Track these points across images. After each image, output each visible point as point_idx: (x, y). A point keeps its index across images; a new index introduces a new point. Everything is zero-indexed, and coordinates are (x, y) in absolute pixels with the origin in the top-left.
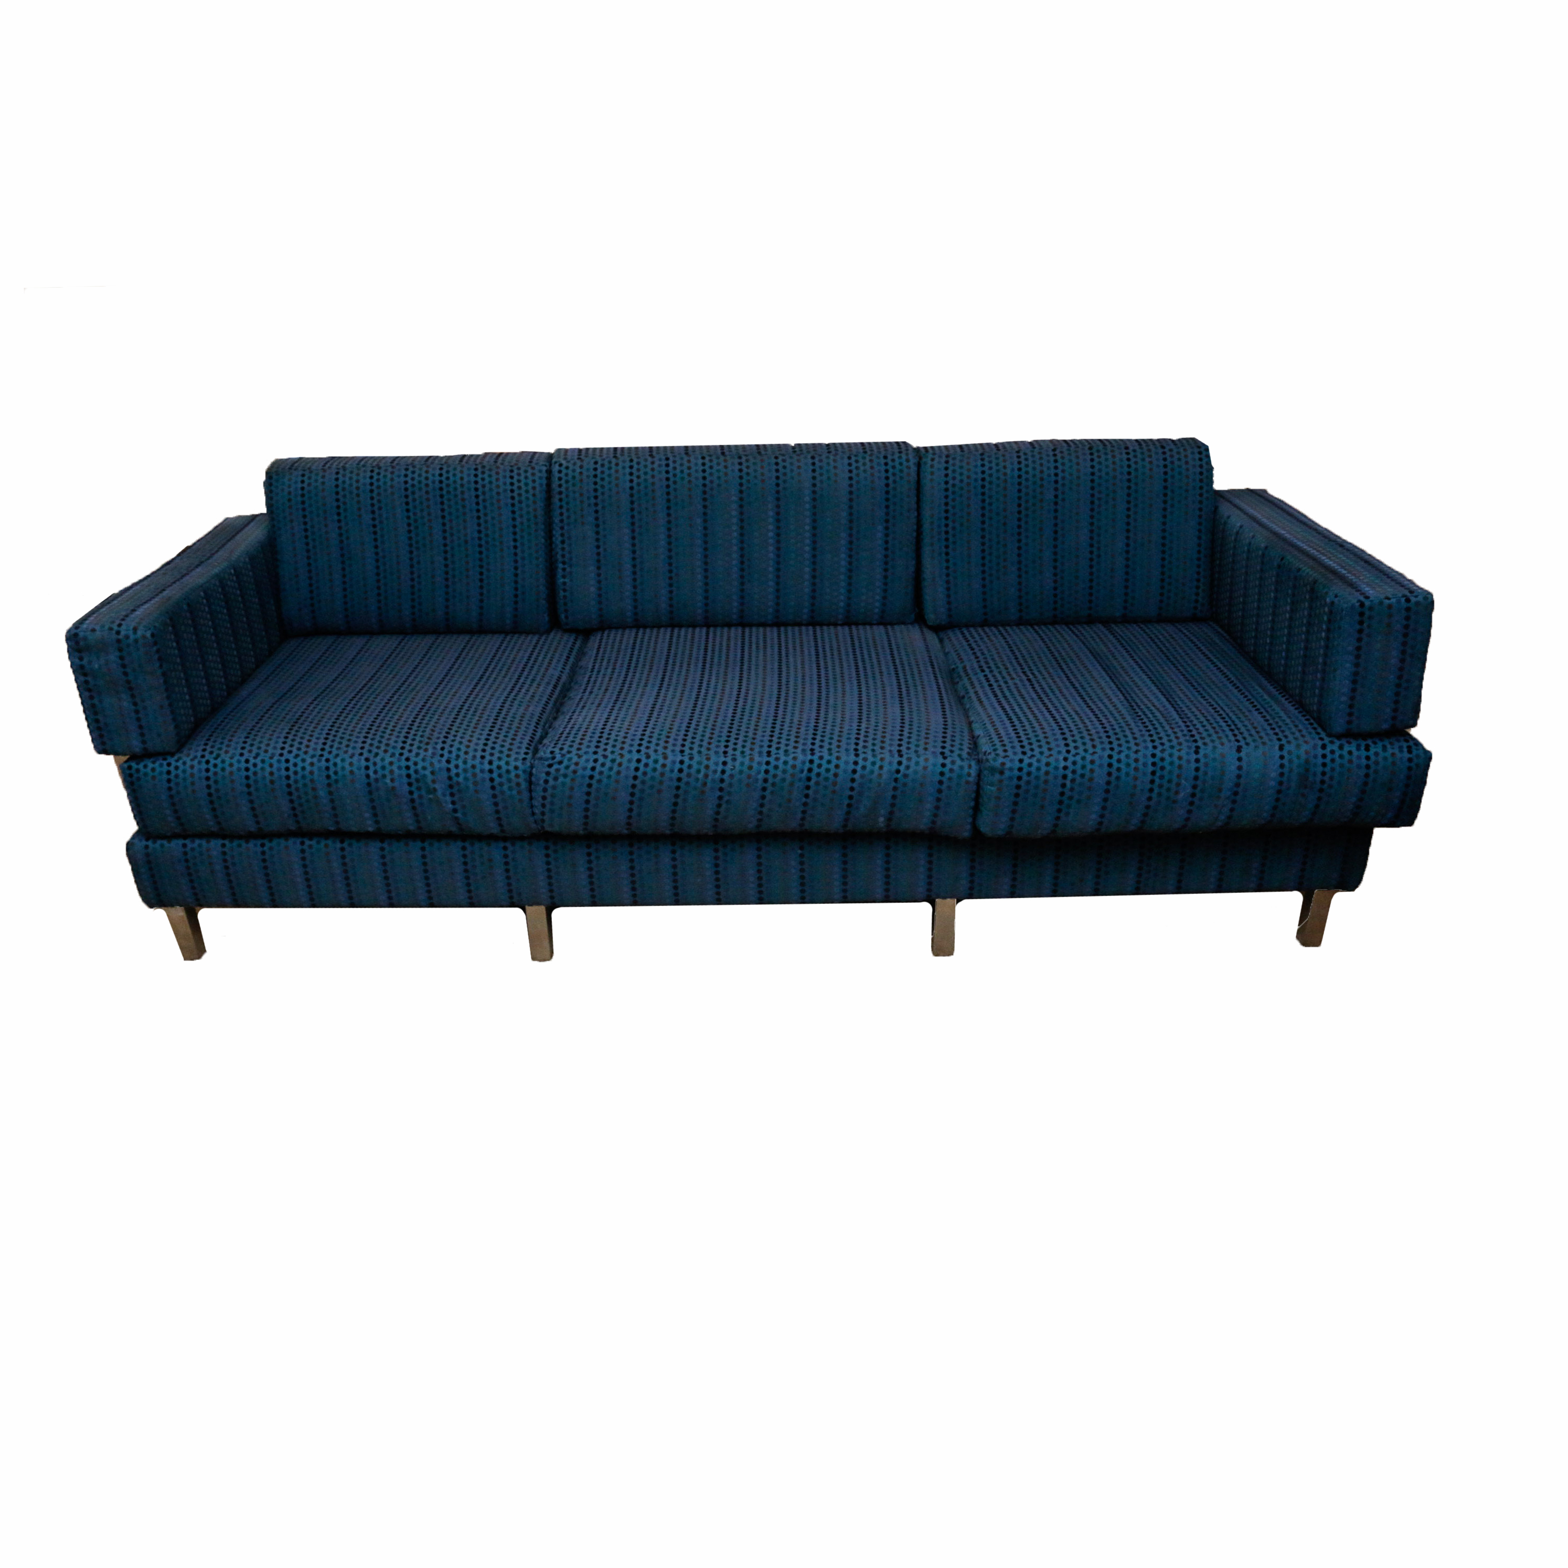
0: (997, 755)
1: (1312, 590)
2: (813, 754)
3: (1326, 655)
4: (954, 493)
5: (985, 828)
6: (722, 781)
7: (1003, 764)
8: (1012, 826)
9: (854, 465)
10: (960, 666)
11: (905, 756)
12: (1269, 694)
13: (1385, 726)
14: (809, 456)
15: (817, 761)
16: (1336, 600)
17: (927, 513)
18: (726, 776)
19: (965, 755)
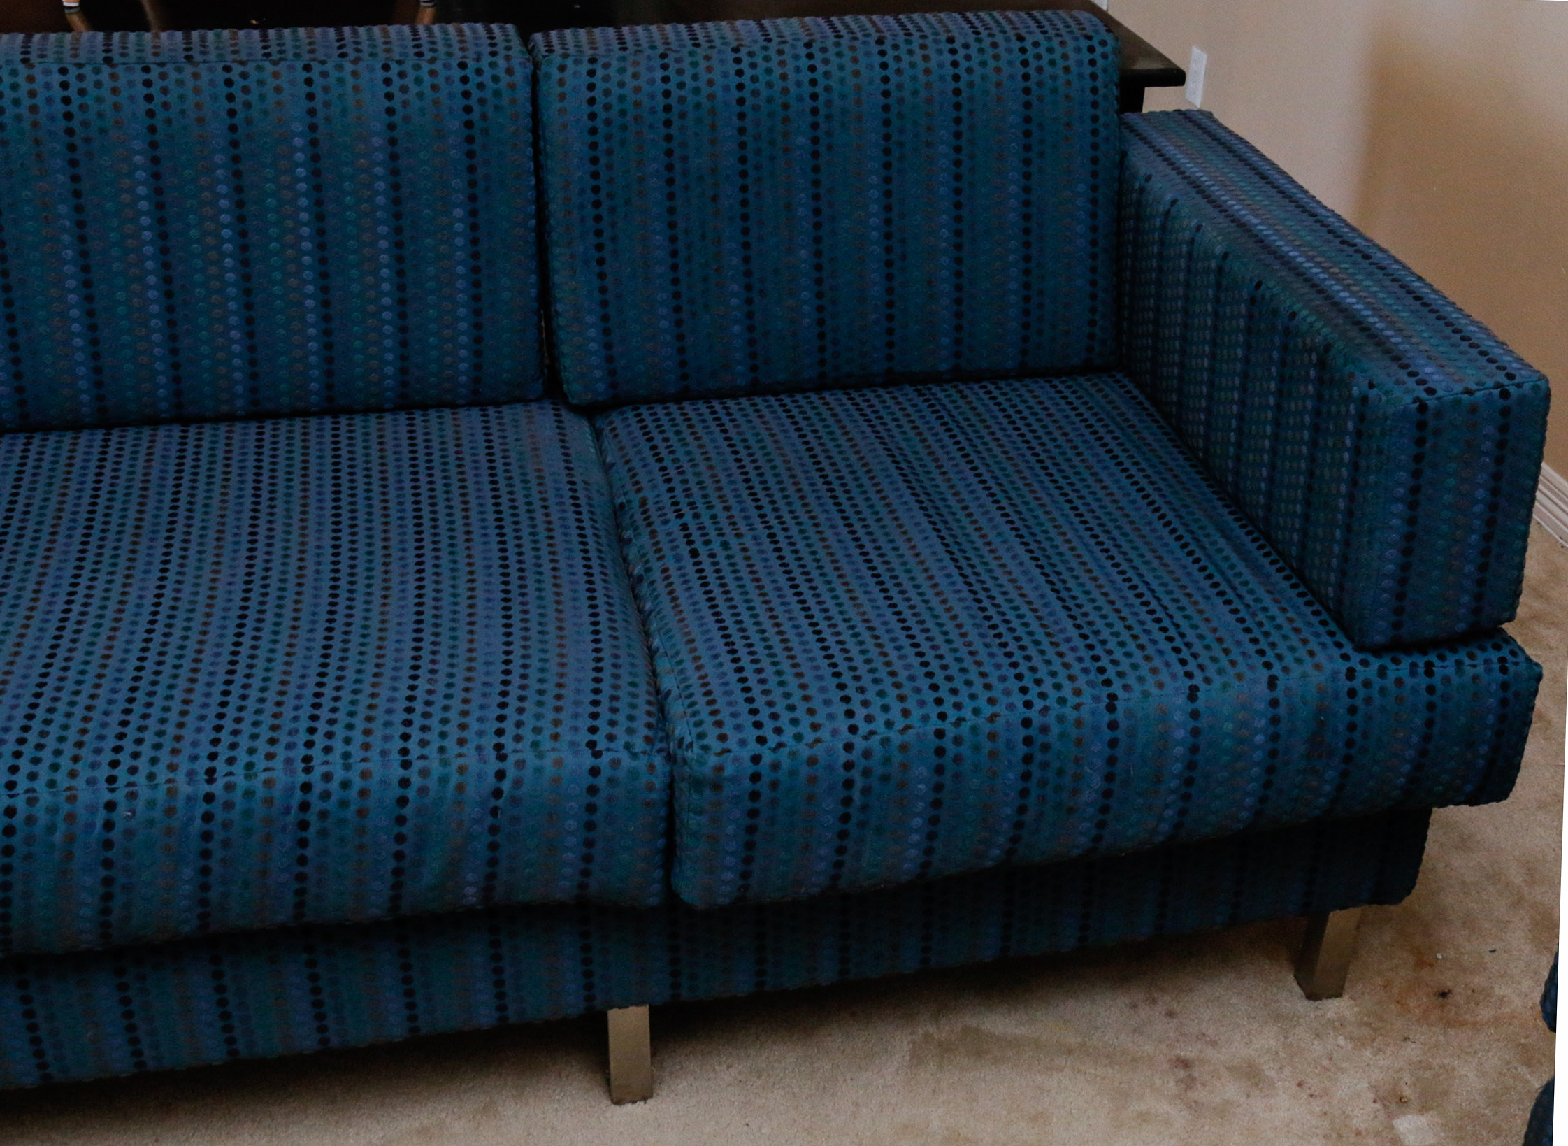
0: (705, 748)
1: (1322, 364)
2: (308, 770)
3: (1351, 497)
4: (608, 137)
5: (691, 888)
6: (108, 844)
7: (720, 769)
8: (746, 888)
9: (397, 82)
10: (636, 499)
11: (512, 758)
12: (1239, 549)
13: (1461, 627)
14: (299, 65)
15: (318, 787)
16: (1373, 393)
17: (554, 181)
18: (115, 835)
19: (640, 745)
